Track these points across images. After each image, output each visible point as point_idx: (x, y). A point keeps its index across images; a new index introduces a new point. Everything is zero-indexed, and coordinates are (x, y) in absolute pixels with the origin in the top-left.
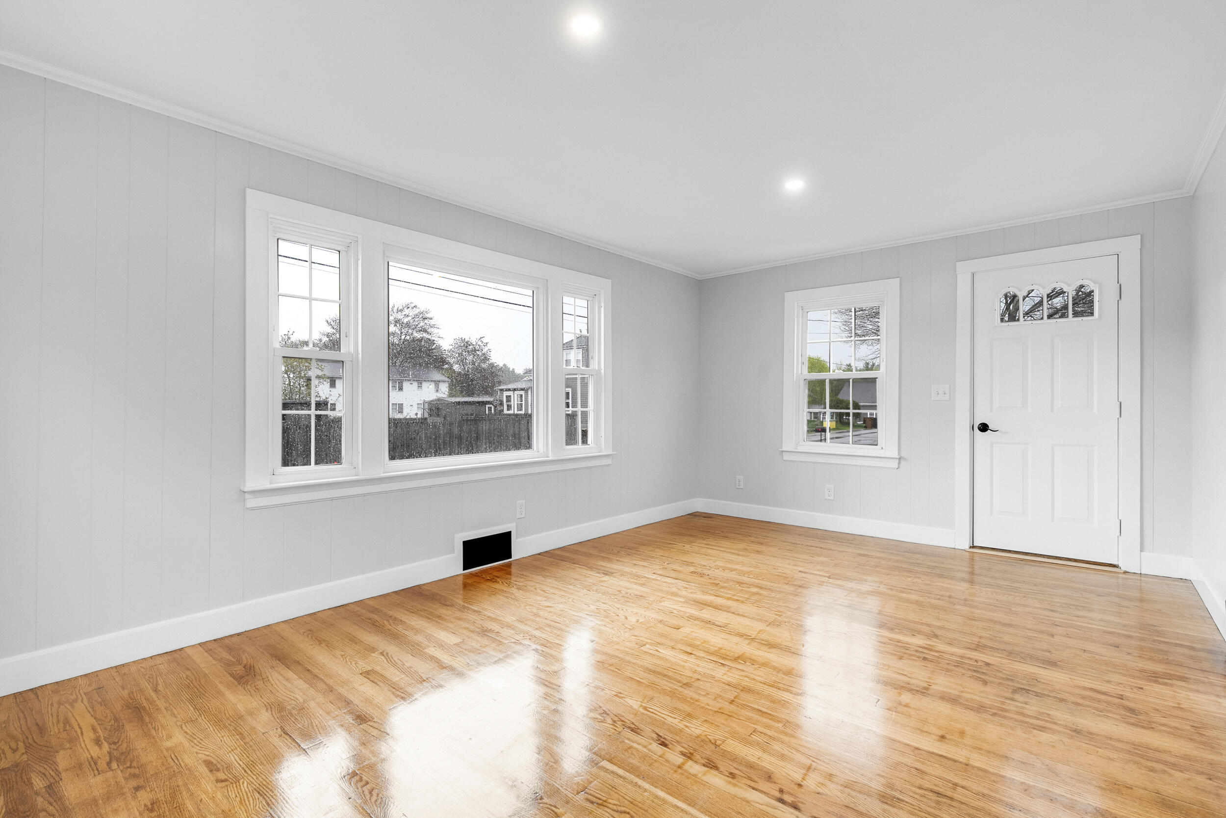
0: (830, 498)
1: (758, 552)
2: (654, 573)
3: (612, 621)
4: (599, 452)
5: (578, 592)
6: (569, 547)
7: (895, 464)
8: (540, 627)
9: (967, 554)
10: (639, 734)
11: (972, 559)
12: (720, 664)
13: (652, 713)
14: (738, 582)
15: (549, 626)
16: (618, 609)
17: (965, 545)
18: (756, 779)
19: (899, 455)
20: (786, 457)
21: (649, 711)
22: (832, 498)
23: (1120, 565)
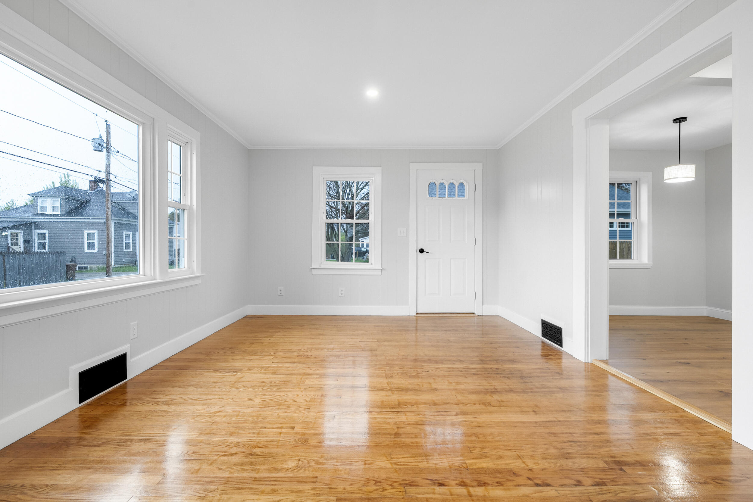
0: (342, 296)
1: (323, 335)
2: (273, 363)
3: (288, 407)
4: (191, 274)
5: (229, 392)
6: (174, 357)
7: (379, 273)
8: (232, 432)
9: (415, 317)
10: (418, 486)
11: (417, 320)
12: (396, 413)
13: (404, 465)
14: (338, 356)
15: (240, 428)
16: (280, 396)
17: (414, 314)
18: (511, 478)
19: (381, 267)
20: (314, 272)
21: (401, 465)
22: (343, 295)
23: (475, 313)
